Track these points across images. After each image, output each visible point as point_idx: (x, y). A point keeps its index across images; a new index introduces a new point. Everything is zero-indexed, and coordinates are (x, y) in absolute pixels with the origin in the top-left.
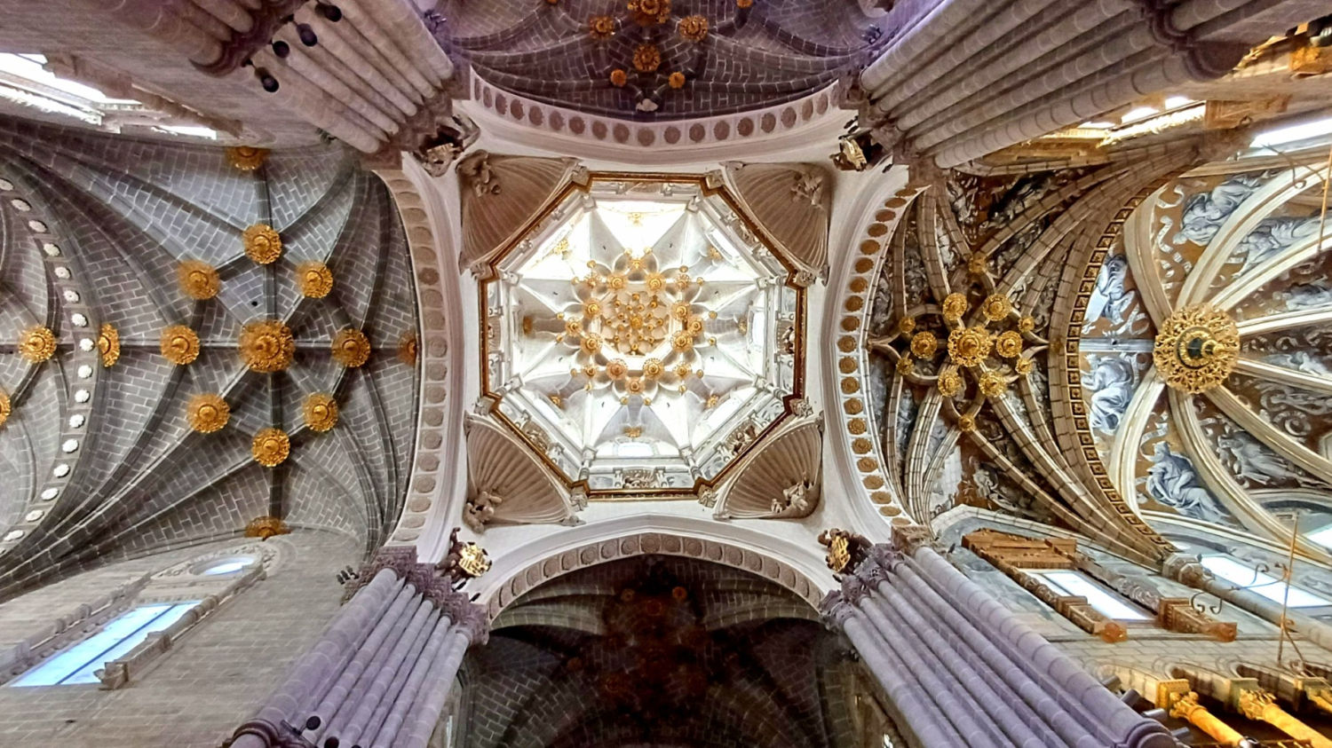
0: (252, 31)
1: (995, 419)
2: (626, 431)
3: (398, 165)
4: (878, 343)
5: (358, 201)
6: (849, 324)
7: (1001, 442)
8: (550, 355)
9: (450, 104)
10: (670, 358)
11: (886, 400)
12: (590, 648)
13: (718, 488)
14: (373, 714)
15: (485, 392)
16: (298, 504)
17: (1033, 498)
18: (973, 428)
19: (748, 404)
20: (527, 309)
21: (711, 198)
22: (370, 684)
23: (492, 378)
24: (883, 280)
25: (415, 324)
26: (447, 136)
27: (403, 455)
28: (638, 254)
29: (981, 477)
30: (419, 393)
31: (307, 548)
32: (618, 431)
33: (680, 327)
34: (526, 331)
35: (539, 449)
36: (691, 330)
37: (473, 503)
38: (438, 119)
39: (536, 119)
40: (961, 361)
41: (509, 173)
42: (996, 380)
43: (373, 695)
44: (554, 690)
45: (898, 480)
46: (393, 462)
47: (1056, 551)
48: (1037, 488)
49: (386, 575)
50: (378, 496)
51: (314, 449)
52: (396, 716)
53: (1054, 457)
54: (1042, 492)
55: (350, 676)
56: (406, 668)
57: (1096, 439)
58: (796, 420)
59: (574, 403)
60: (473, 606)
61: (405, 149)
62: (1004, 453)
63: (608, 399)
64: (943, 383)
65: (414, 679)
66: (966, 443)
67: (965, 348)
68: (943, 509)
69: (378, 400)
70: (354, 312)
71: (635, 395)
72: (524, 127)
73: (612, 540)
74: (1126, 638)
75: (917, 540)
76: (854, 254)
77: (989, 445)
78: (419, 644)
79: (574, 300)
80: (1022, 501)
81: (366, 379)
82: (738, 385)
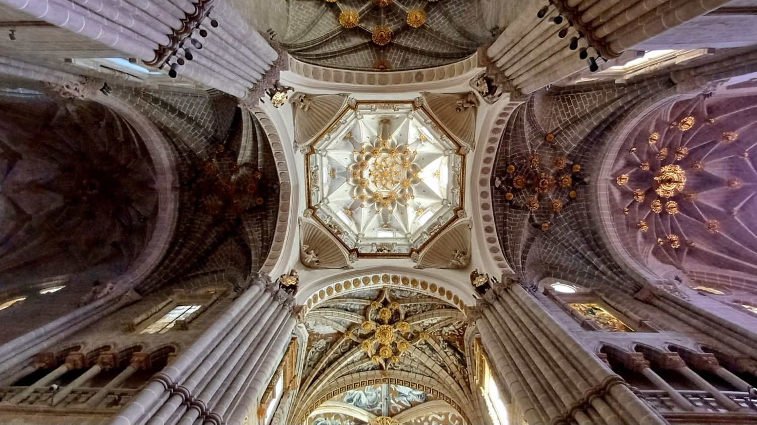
0: (568, 6)
1: (350, 348)
2: (333, 170)
3: (479, 66)
4: (386, 292)
5: (456, 43)
6: (395, 279)
7: (339, 352)
8: (371, 133)
9: (507, 91)
10: (369, 192)
11: (359, 298)
12: (229, 156)
13: (313, 218)
14: (212, 52)
15: (358, 102)
16: (301, 5)
17: (313, 368)
18: (346, 338)
19: (351, 230)
20: (394, 122)
21: (453, 212)
22: (225, 50)
23: (364, 106)
24: (415, 294)
25: (394, 69)
26: (492, 90)
27: (329, 62)
28: (420, 175)
29: (322, 343)
30: (360, 70)
31: (280, 10)
32: (333, 166)
33: (384, 196)
34: (382, 121)
35: (329, 130)
36: (383, 201)
37: (305, 97)
38: (501, 85)
39: (495, 131)
40: (378, 331)
41: (467, 116)
42: (370, 347)
43: (221, 53)
44: (206, 138)
45: (322, 305)
46: (325, 56)
47: (292, 381)
48: (319, 369)
49: (274, 56)
50: (309, 49)
51: (330, 14)
52: (210, 64)
53: (334, 376)
54: (317, 372)
55: (231, 40)
56: (232, 68)
57: (342, 394)
58: (347, 255)
59: (347, 144)
60: (258, 100)
61: (487, 70)
62: (334, 353)
63: (349, 161)
64: (367, 324)
65: (226, 73)
66: (339, 335)
67: (384, 333)
68: (307, 327)
69: (356, 49)
70: (400, 38)
71: (351, 174)
72: (492, 125)
73: (287, 168)
74: (259, 418)
75: (299, 318)
76: (430, 281)
77: (338, 346)
78: (242, 73)
79: (398, 144)
80: (312, 363)
81: (366, 43)
82: (358, 225)
